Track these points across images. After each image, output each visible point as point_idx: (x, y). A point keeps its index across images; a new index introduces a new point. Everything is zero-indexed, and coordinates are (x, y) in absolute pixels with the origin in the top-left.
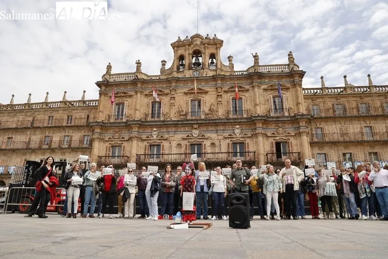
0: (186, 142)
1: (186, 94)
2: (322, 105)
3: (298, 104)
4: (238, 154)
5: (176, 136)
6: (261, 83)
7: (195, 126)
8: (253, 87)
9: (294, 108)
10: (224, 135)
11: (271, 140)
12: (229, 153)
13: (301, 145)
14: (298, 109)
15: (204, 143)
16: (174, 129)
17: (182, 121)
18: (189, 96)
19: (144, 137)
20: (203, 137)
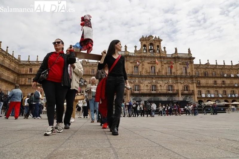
0: (150, 85)
1: (148, 63)
2: (200, 71)
3: (192, 71)
4: (170, 90)
5: (146, 82)
6: (179, 61)
7: (154, 78)
8: (176, 62)
9: (191, 72)
10: (165, 82)
11: (183, 85)
13: (193, 87)
14: (192, 73)
16: (144, 79)
17: (149, 76)
18: (150, 64)
19: (132, 82)
20: (157, 83)
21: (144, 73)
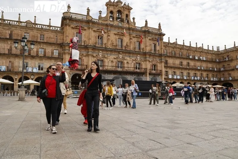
0: (116, 60)
1: (115, 34)
2: (168, 50)
3: (161, 49)
4: (137, 69)
5: (111, 56)
6: (149, 36)
7: (121, 53)
8: (145, 37)
9: (160, 50)
10: (133, 59)
11: (151, 63)
13: (162, 66)
14: (161, 51)
16: (110, 53)
17: (115, 49)
18: (116, 36)
19: (95, 55)
20: (124, 58)
21: (109, 46)
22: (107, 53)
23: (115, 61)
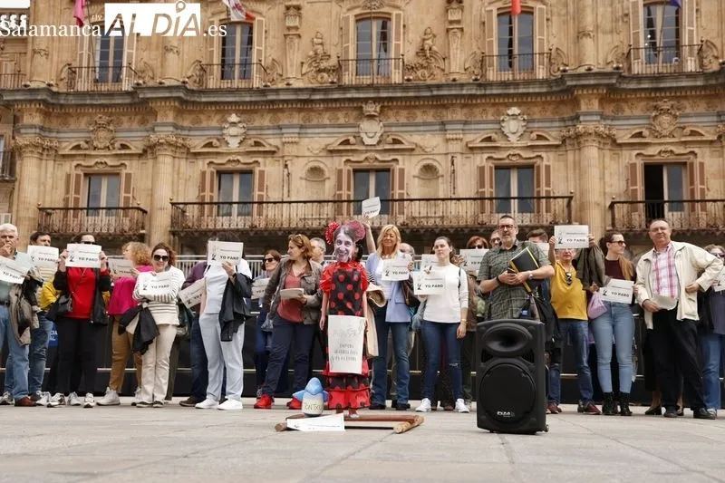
0: (339, 162)
4: (514, 204)
5: (306, 141)
7: (371, 109)
10: (469, 138)
11: (630, 156)
12: (482, 199)
15: (401, 165)
16: (297, 119)
17: (326, 91)
18: (347, 4)
19: (197, 144)
21: (296, 75)
22: (284, 120)
23: (332, 165)
